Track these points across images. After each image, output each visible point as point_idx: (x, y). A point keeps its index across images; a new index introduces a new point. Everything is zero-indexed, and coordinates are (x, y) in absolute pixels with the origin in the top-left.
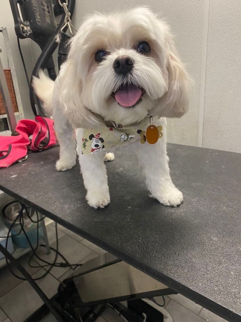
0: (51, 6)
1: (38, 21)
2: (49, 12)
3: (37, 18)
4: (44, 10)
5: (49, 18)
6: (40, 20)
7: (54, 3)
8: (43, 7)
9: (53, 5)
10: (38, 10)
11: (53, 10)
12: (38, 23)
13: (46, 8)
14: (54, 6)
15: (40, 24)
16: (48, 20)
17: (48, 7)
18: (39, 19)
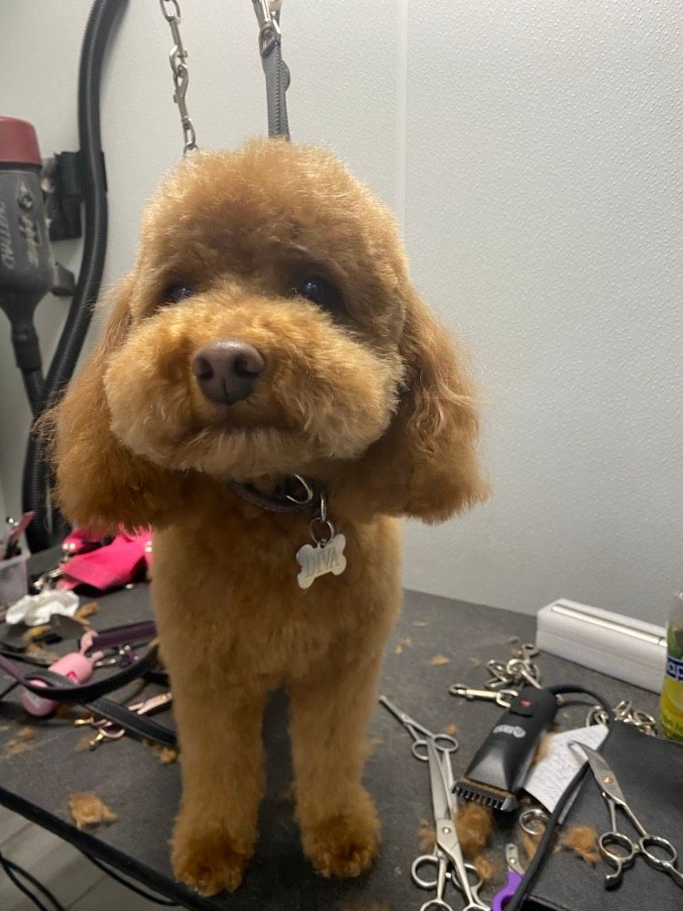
0: (43, 223)
1: (7, 260)
2: (36, 239)
3: (4, 253)
4: (24, 235)
5: (35, 252)
6: (11, 259)
7: (50, 217)
8: (21, 228)
9: (48, 221)
10: (8, 235)
11: (47, 233)
12: (5, 264)
13: (29, 231)
14: (52, 224)
15: (10, 267)
16: (33, 258)
17: (35, 229)
18: (11, 255)
